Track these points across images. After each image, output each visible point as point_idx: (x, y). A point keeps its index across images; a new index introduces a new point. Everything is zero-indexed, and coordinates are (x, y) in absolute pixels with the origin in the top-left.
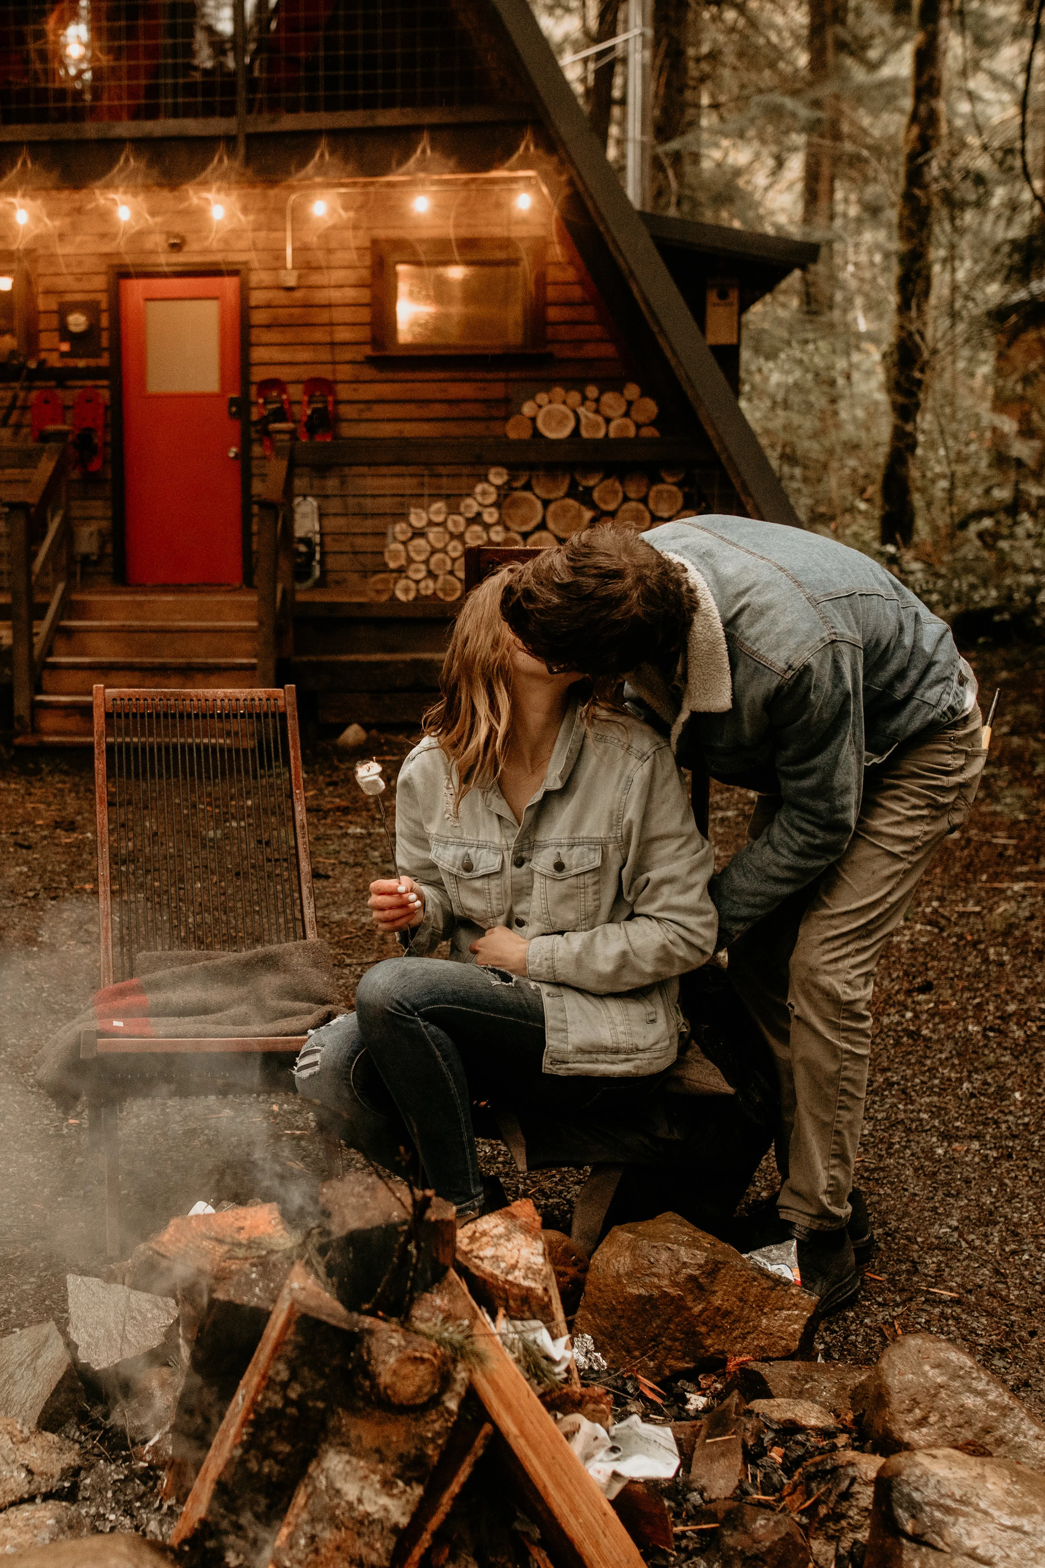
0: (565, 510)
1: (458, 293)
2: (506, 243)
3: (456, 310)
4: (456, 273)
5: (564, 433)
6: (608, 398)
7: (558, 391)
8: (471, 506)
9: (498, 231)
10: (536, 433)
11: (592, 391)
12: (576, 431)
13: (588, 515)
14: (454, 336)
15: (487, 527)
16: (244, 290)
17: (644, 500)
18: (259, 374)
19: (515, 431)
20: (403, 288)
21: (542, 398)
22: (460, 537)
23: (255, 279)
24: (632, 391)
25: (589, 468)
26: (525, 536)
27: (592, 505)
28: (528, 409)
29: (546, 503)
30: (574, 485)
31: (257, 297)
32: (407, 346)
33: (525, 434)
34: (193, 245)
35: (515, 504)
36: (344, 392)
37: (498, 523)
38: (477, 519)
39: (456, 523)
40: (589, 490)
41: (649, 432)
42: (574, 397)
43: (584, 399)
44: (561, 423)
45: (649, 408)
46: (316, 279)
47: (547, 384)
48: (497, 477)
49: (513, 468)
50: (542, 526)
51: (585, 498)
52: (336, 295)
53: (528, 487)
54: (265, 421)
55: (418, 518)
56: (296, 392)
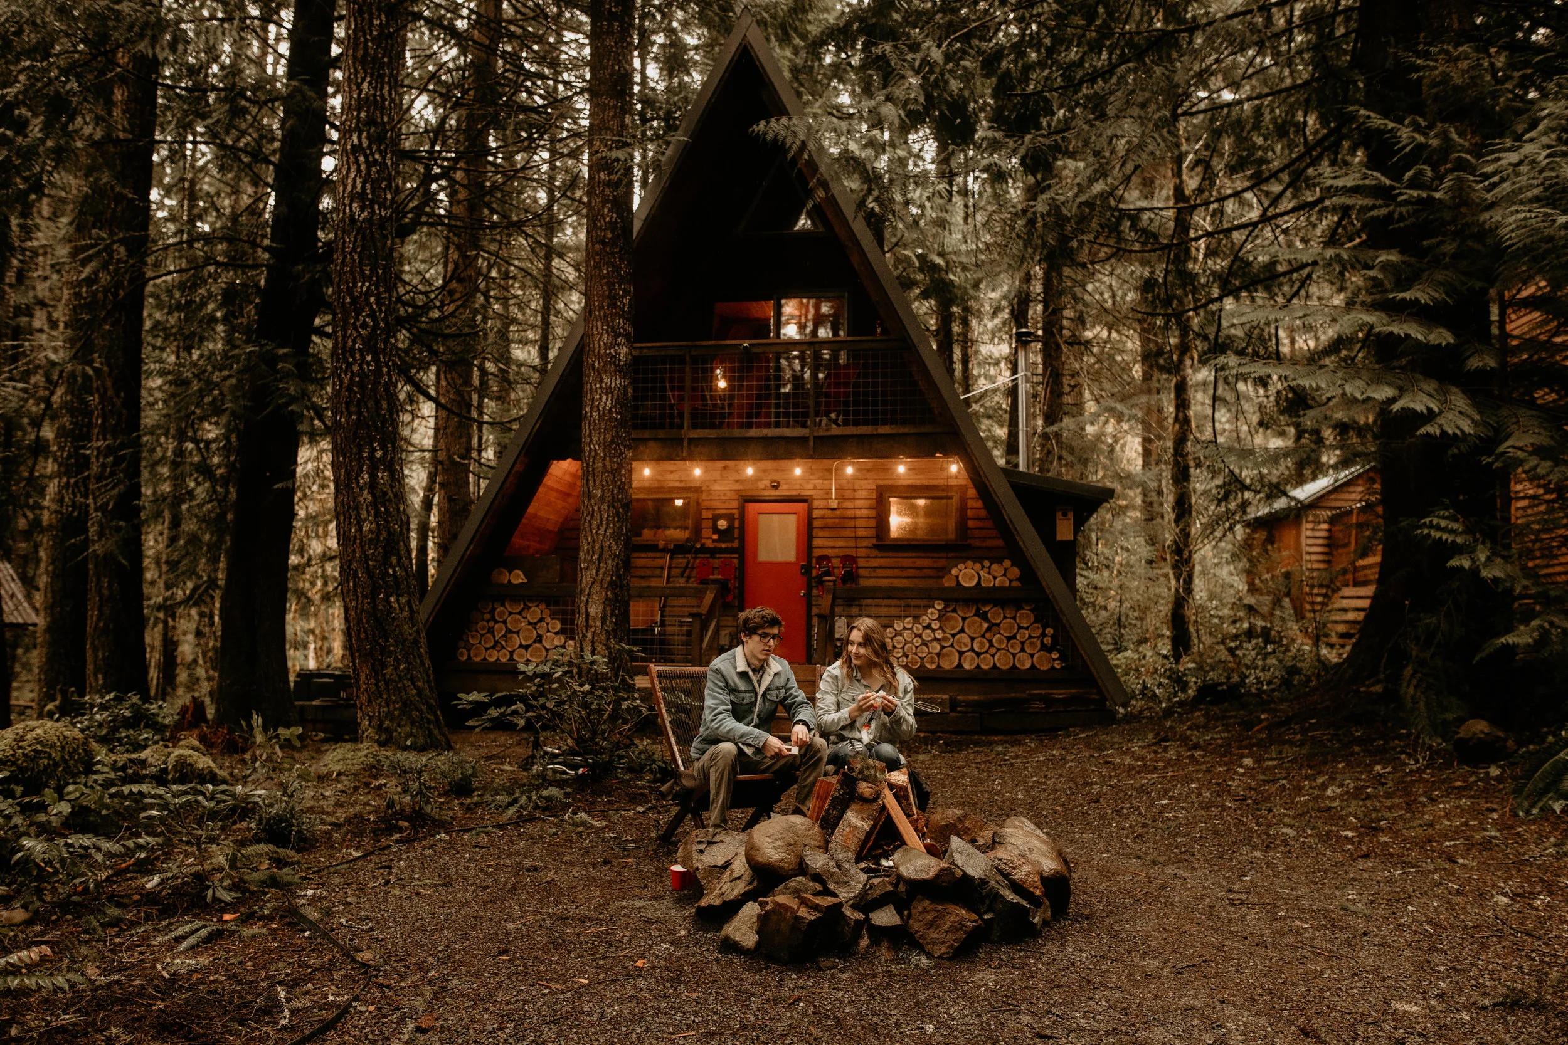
0: (974, 622)
1: (922, 513)
2: (947, 488)
3: (921, 520)
4: (921, 502)
5: (974, 583)
6: (994, 566)
7: (970, 563)
8: (926, 620)
9: (942, 482)
10: (959, 584)
11: (987, 563)
12: (979, 583)
13: (986, 625)
14: (920, 534)
15: (934, 630)
16: (810, 510)
17: (1014, 618)
18: (817, 553)
19: (947, 583)
20: (893, 509)
21: (961, 566)
22: (920, 636)
23: (816, 504)
24: (1007, 563)
25: (985, 602)
26: (954, 635)
27: (986, 620)
28: (954, 571)
29: (964, 619)
30: (978, 610)
31: (816, 514)
32: (895, 539)
33: (953, 584)
34: (784, 486)
35: (948, 619)
36: (861, 562)
37: (940, 628)
38: (928, 627)
39: (918, 628)
40: (986, 613)
41: (1015, 584)
42: (978, 566)
43: (983, 567)
44: (971, 579)
45: (1016, 572)
46: (848, 504)
47: (964, 560)
48: (938, 605)
49: (947, 601)
50: (962, 631)
51: (984, 617)
52: (858, 513)
53: (955, 611)
54: (820, 576)
55: (898, 625)
56: (836, 562)
